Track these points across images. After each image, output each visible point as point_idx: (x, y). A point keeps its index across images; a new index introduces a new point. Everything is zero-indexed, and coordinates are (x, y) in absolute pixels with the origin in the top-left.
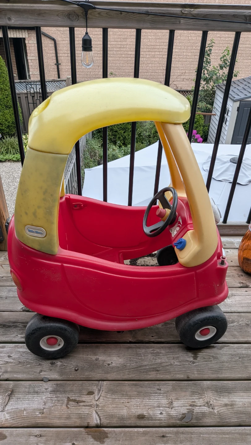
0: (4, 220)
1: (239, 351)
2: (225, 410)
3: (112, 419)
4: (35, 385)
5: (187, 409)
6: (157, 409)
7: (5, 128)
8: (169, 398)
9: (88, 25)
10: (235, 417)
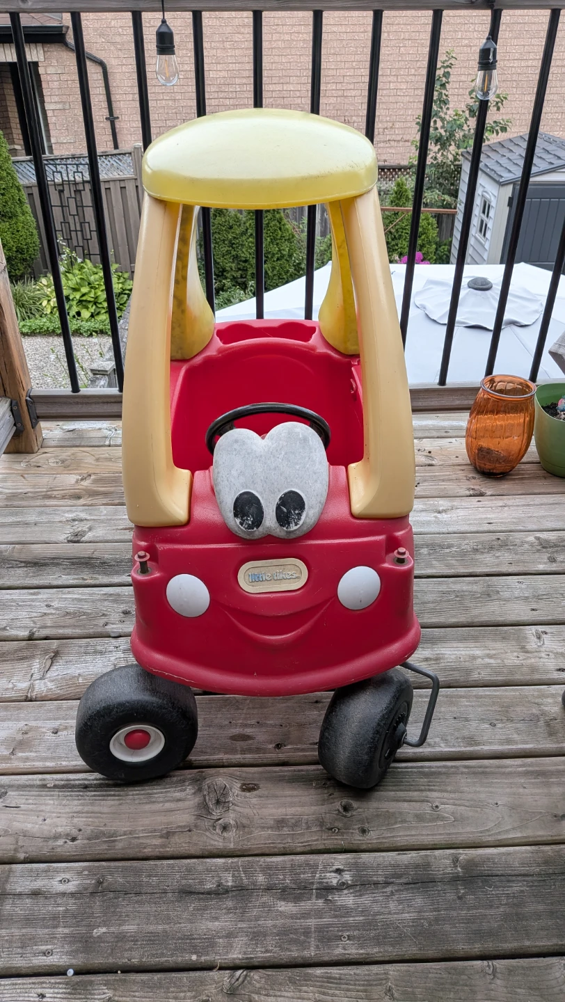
0: (24, 390)
4: (97, 643)
9: (165, 6)
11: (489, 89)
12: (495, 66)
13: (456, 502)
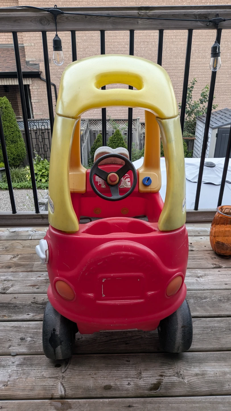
1: (211, 324)
2: (196, 380)
3: (77, 391)
4: (2, 359)
5: (157, 379)
6: (125, 379)
7: (11, 160)
8: (138, 368)
9: (57, 28)
10: (207, 386)
11: (216, 66)
12: (219, 55)
13: (207, 272)
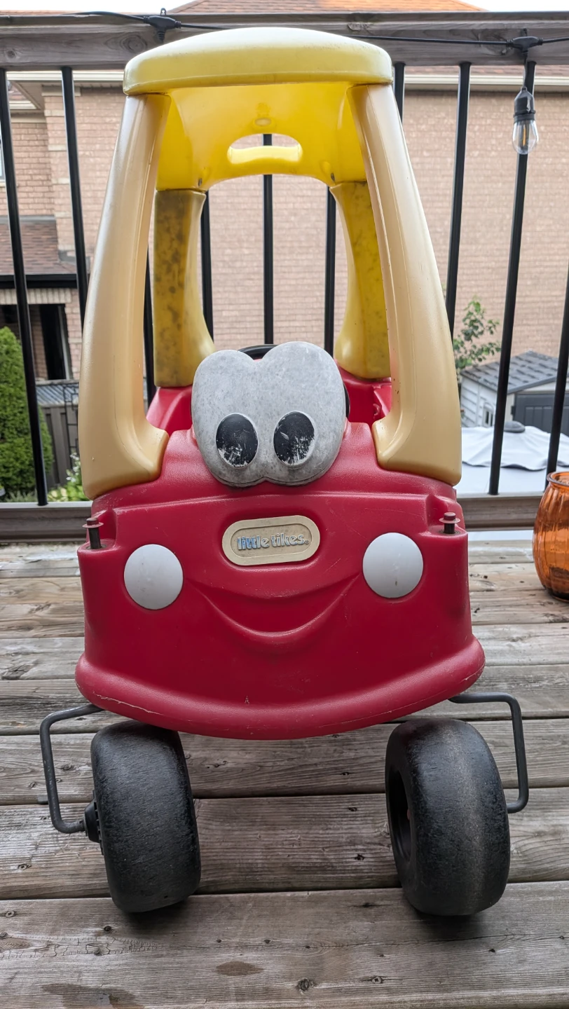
1: (561, 731)
2: (539, 845)
4: (15, 812)
11: (527, 143)
12: (533, 116)
13: (534, 630)
